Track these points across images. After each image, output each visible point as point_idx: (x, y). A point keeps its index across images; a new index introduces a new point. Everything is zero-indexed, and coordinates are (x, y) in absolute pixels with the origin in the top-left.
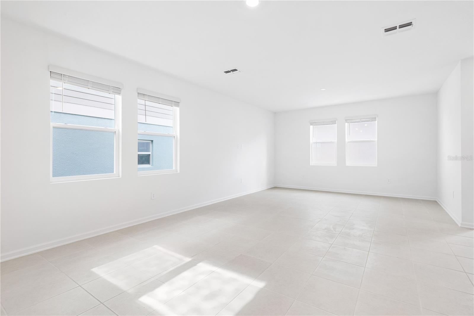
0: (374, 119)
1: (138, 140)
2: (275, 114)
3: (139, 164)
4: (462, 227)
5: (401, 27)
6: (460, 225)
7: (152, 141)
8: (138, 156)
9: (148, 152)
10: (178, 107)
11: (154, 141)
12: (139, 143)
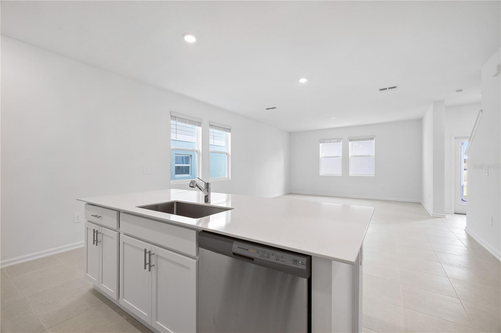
0: (372, 139)
1: (176, 154)
2: (291, 134)
3: (176, 174)
4: (434, 217)
5: (389, 88)
6: (432, 215)
7: (191, 155)
8: (175, 167)
9: (188, 164)
10: (230, 132)
11: (192, 156)
12: (176, 157)
